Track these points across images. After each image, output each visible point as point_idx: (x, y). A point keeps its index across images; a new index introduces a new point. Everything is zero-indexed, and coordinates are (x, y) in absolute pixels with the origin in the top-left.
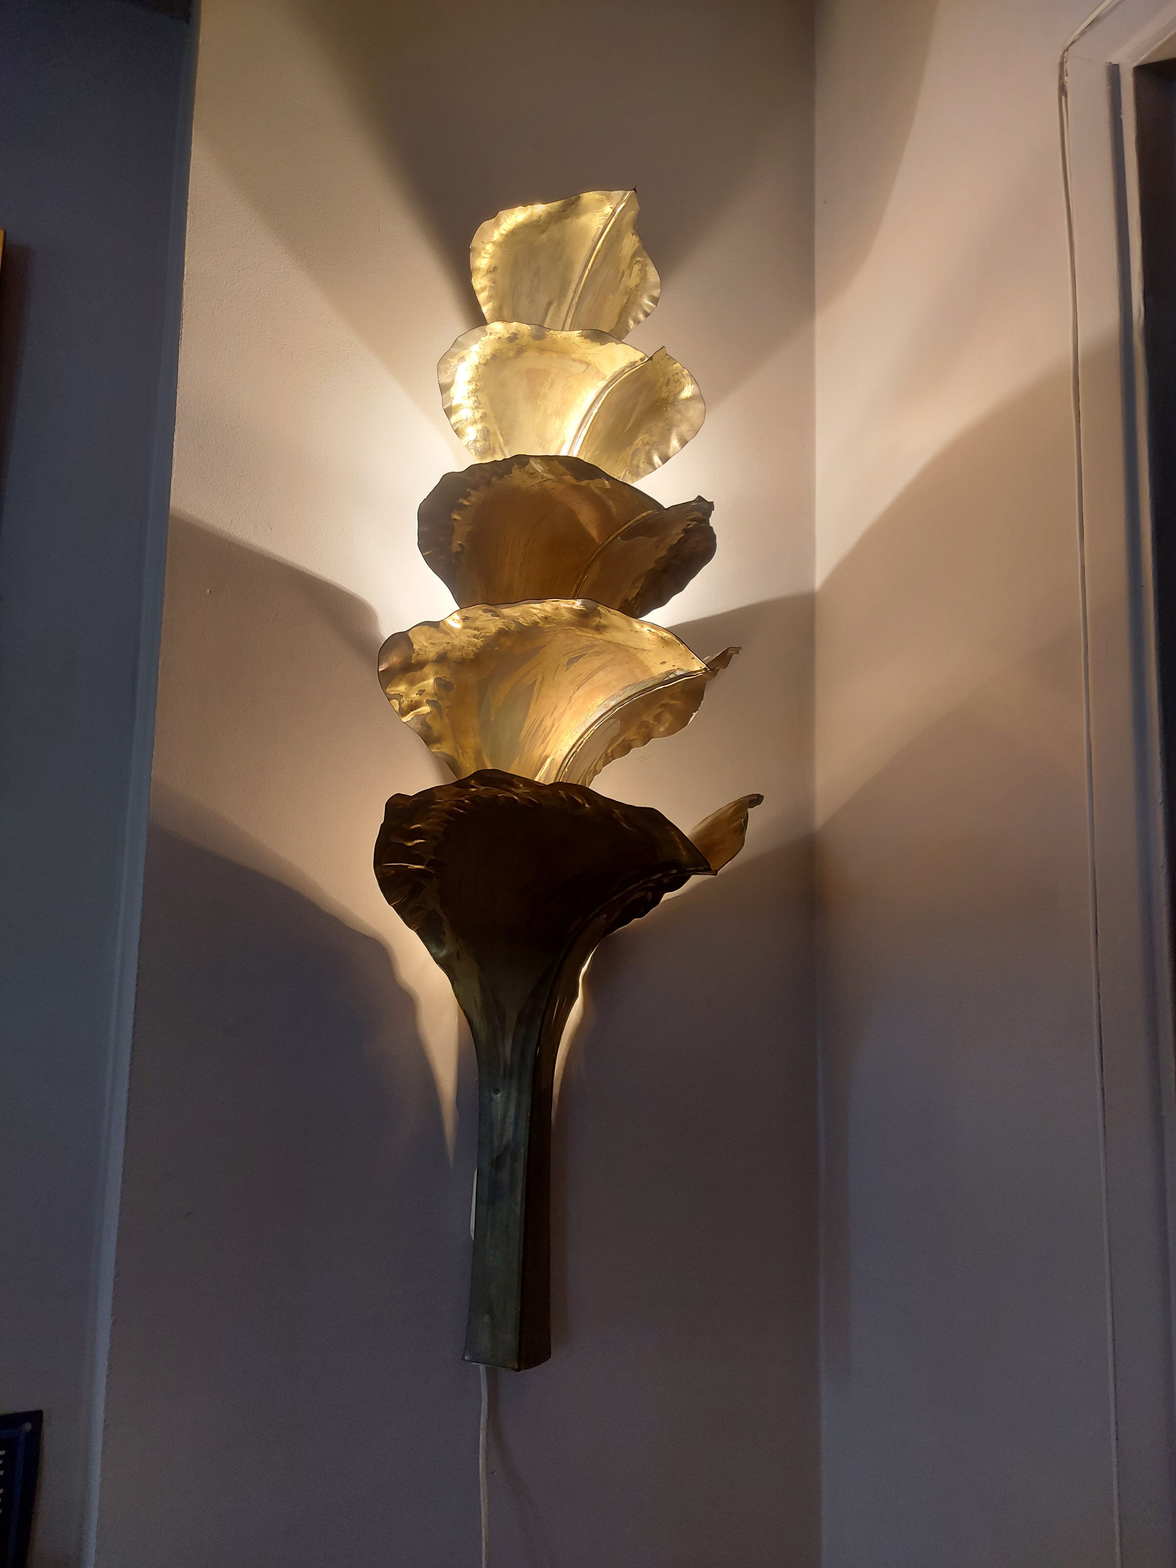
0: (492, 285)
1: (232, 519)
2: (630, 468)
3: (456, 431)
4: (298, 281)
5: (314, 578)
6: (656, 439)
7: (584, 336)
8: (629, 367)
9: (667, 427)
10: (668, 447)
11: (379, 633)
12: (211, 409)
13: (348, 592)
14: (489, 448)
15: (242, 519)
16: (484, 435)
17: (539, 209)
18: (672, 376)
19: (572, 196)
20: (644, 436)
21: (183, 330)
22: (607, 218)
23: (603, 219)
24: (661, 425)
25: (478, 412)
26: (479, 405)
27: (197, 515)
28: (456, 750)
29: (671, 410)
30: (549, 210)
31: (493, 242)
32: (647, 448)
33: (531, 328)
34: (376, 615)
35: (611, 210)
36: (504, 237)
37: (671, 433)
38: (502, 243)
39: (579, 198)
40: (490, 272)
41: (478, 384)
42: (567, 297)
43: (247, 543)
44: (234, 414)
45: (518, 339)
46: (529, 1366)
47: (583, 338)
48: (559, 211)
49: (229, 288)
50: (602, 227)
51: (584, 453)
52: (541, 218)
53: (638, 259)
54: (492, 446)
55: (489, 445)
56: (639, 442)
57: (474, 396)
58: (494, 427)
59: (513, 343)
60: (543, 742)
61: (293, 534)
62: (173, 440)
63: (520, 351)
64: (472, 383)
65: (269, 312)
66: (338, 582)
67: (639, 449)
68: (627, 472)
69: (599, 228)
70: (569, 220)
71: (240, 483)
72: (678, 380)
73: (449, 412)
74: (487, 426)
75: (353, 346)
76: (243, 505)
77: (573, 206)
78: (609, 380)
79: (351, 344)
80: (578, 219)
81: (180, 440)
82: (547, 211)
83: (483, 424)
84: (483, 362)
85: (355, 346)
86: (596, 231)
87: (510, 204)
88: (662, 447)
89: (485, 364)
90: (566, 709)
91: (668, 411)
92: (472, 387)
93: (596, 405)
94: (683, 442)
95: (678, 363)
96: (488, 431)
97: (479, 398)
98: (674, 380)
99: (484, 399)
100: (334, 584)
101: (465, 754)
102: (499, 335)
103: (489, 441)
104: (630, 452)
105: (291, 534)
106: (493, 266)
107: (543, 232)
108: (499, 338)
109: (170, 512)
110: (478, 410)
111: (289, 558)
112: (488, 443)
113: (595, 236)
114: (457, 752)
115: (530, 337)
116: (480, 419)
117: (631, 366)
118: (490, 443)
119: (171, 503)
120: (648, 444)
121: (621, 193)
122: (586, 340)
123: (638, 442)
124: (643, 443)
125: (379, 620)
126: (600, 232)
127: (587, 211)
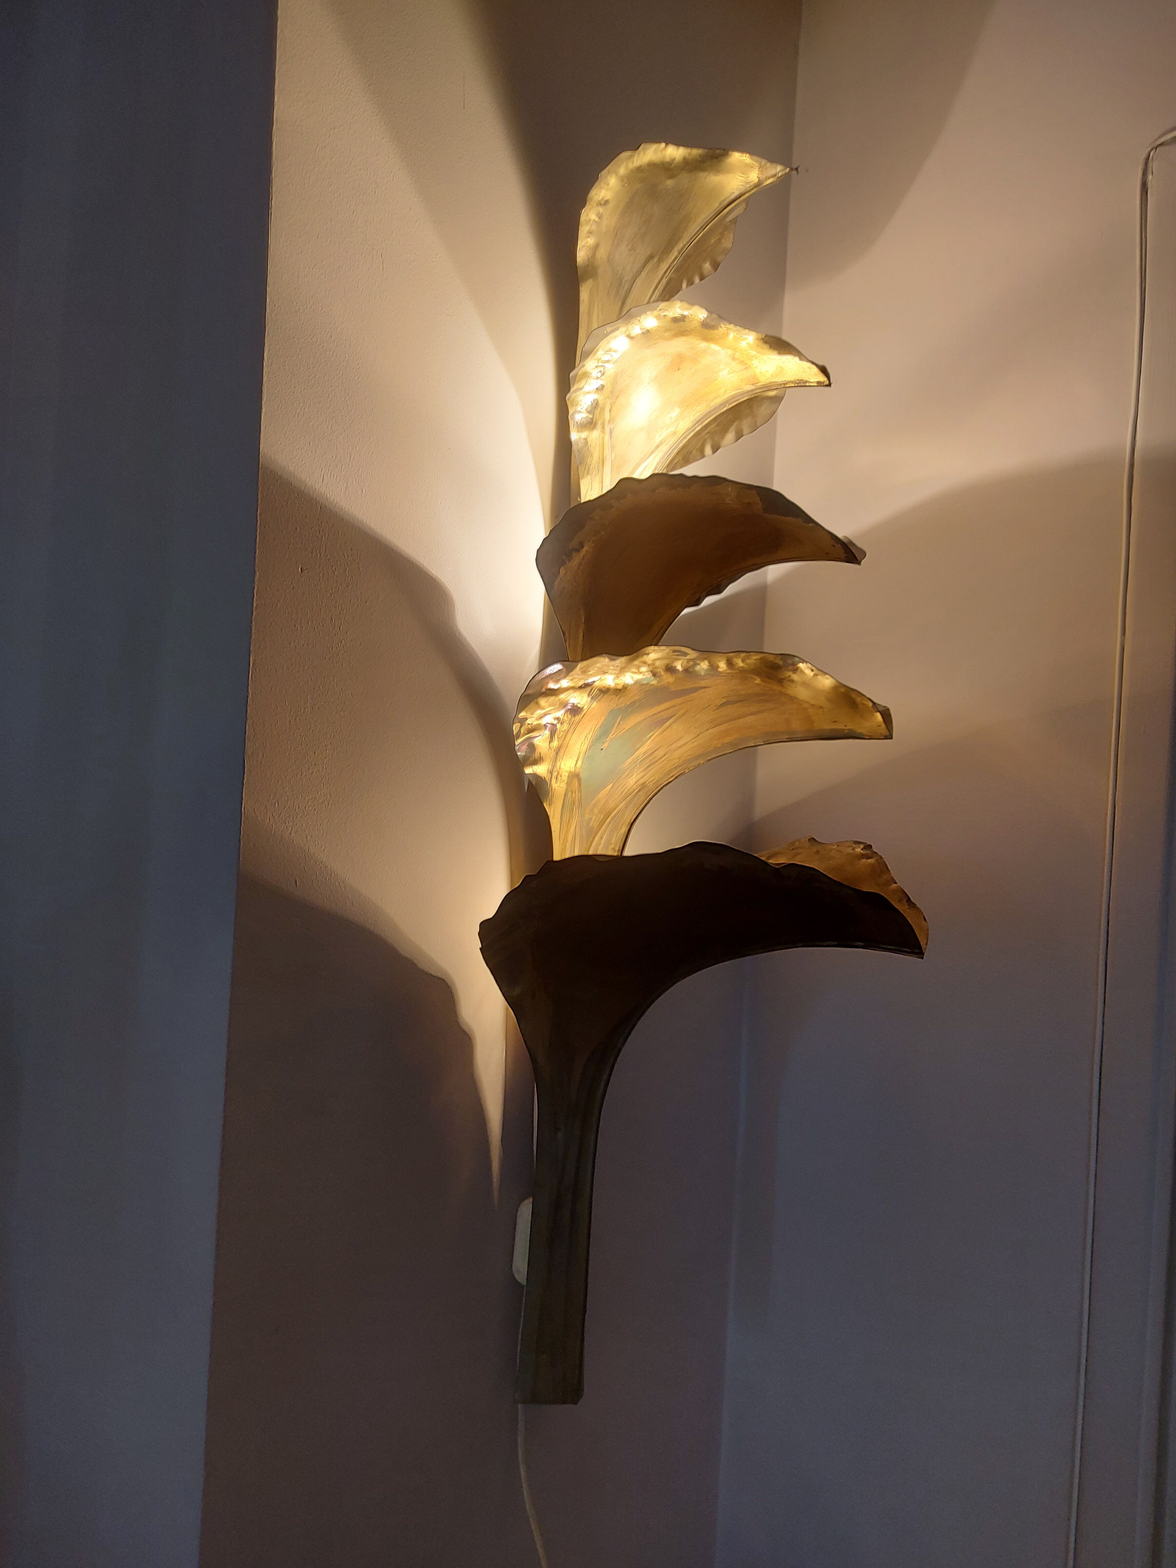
4: (389, 158)
5: (402, 556)
7: (764, 341)
8: (795, 383)
11: (456, 624)
12: (302, 321)
13: (430, 573)
14: (590, 422)
15: (334, 476)
17: (674, 152)
22: (749, 186)
27: (289, 467)
30: (685, 156)
33: (709, 317)
35: (758, 180)
36: (629, 171)
39: (725, 153)
40: (601, 204)
42: (670, 255)
44: (326, 331)
47: (762, 342)
48: (696, 160)
49: (320, 152)
52: (674, 162)
59: (676, 324)
62: (262, 357)
65: (360, 195)
66: (422, 562)
69: (734, 193)
70: (702, 175)
74: (599, 401)
76: (335, 456)
77: (715, 161)
78: (758, 387)
80: (715, 175)
81: (271, 360)
82: (682, 157)
86: (731, 195)
96: (597, 404)
100: (418, 564)
103: (593, 415)
105: (380, 498)
106: (605, 199)
107: (671, 177)
112: (591, 416)
113: (724, 200)
117: (798, 383)
118: (593, 417)
125: (456, 610)
126: (733, 197)
127: (729, 171)
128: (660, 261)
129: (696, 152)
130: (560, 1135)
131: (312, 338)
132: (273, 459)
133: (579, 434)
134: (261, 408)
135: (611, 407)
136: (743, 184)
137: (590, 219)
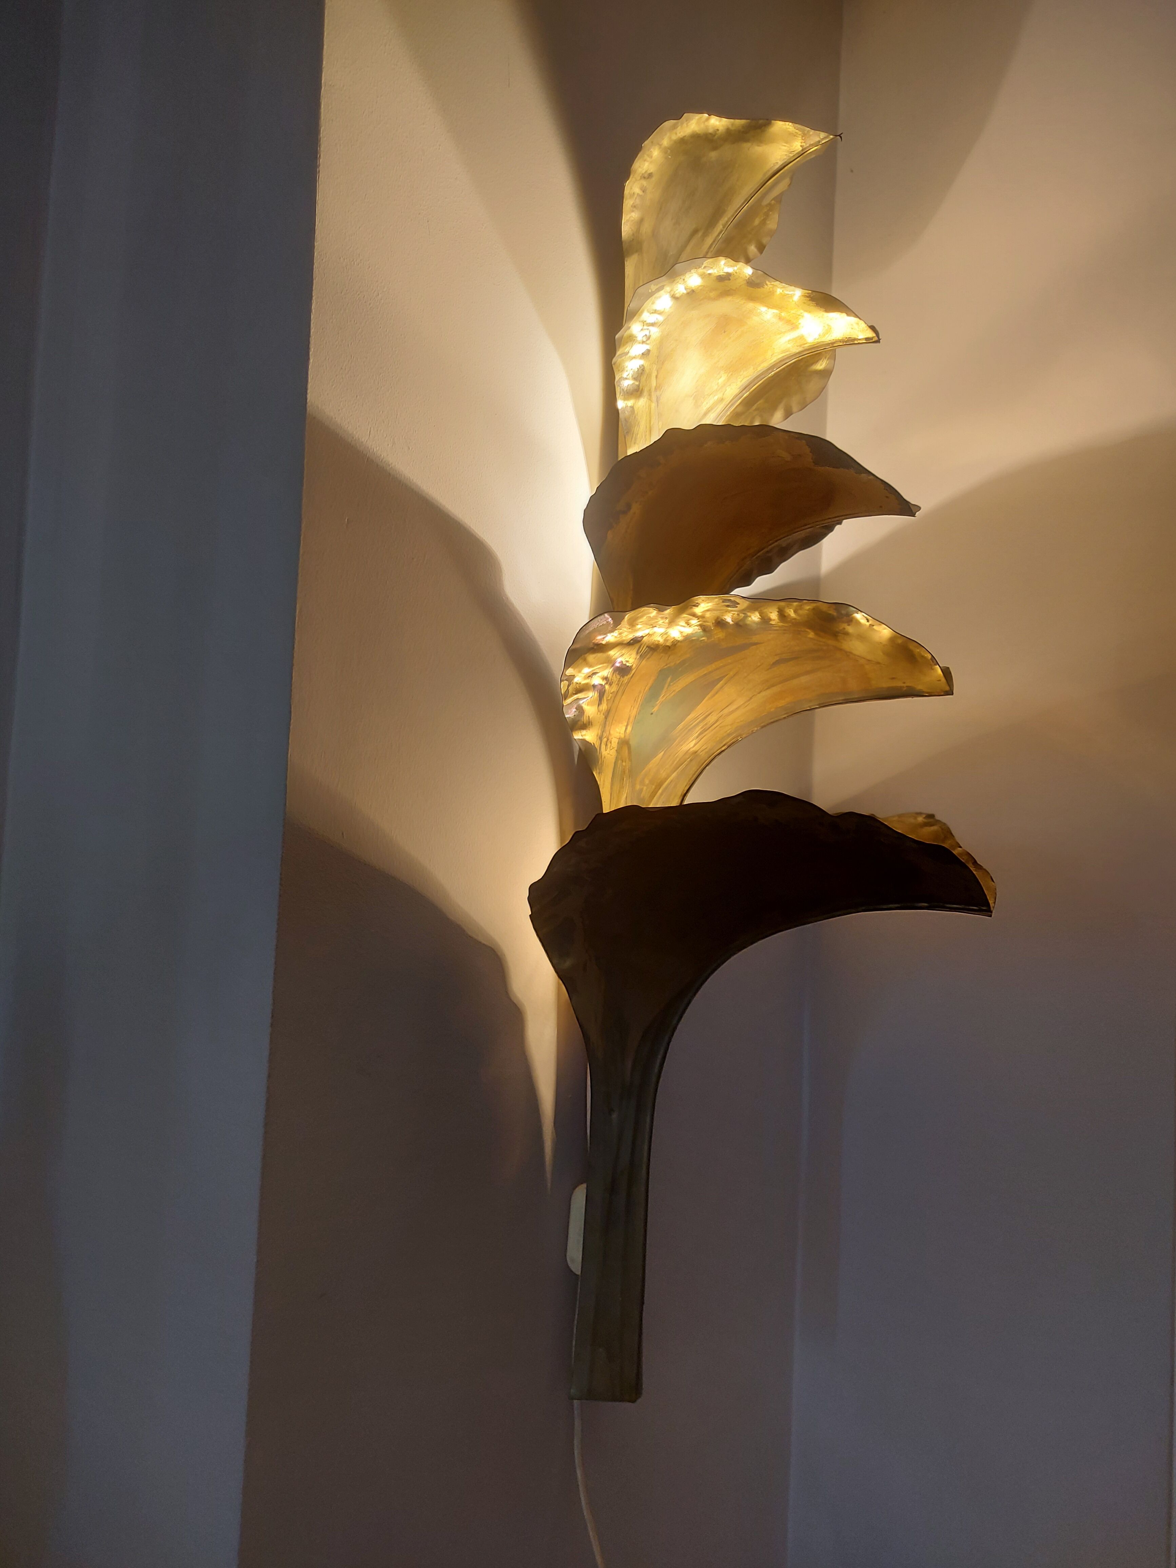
0: (641, 193)
4: (435, 127)
7: (811, 298)
8: (843, 342)
11: (503, 589)
12: (349, 277)
13: (477, 536)
14: (636, 389)
15: (381, 430)
17: (717, 123)
19: (761, 119)
22: (792, 155)
23: (786, 155)
26: (647, 340)
27: (336, 418)
28: (600, 738)
30: (730, 126)
34: (500, 568)
35: (801, 149)
36: (672, 142)
38: (669, 149)
39: (768, 123)
40: (644, 178)
42: (715, 229)
43: (385, 462)
44: (373, 289)
45: (730, 280)
47: (809, 299)
48: (739, 131)
49: (367, 117)
50: (780, 163)
52: (717, 132)
59: (722, 283)
60: (697, 737)
62: (310, 311)
63: (725, 294)
65: (406, 161)
66: (468, 524)
69: (777, 163)
70: (746, 145)
71: (379, 382)
74: (646, 366)
76: (381, 412)
77: (758, 131)
80: (758, 146)
82: (727, 128)
86: (772, 165)
87: (700, 108)
90: (738, 707)
96: (643, 370)
101: (609, 744)
103: (640, 381)
105: (427, 457)
106: (649, 172)
107: (715, 148)
109: (308, 409)
111: (424, 488)
112: (637, 383)
113: (769, 171)
114: (601, 741)
115: (745, 282)
117: (846, 342)
118: (639, 384)
119: (309, 399)
125: (503, 575)
126: (777, 167)
127: (772, 140)
128: (706, 234)
129: (739, 123)
130: (614, 1116)
131: (359, 294)
132: (320, 409)
133: (626, 402)
134: (308, 359)
135: (657, 373)
136: (786, 153)
137: (634, 193)
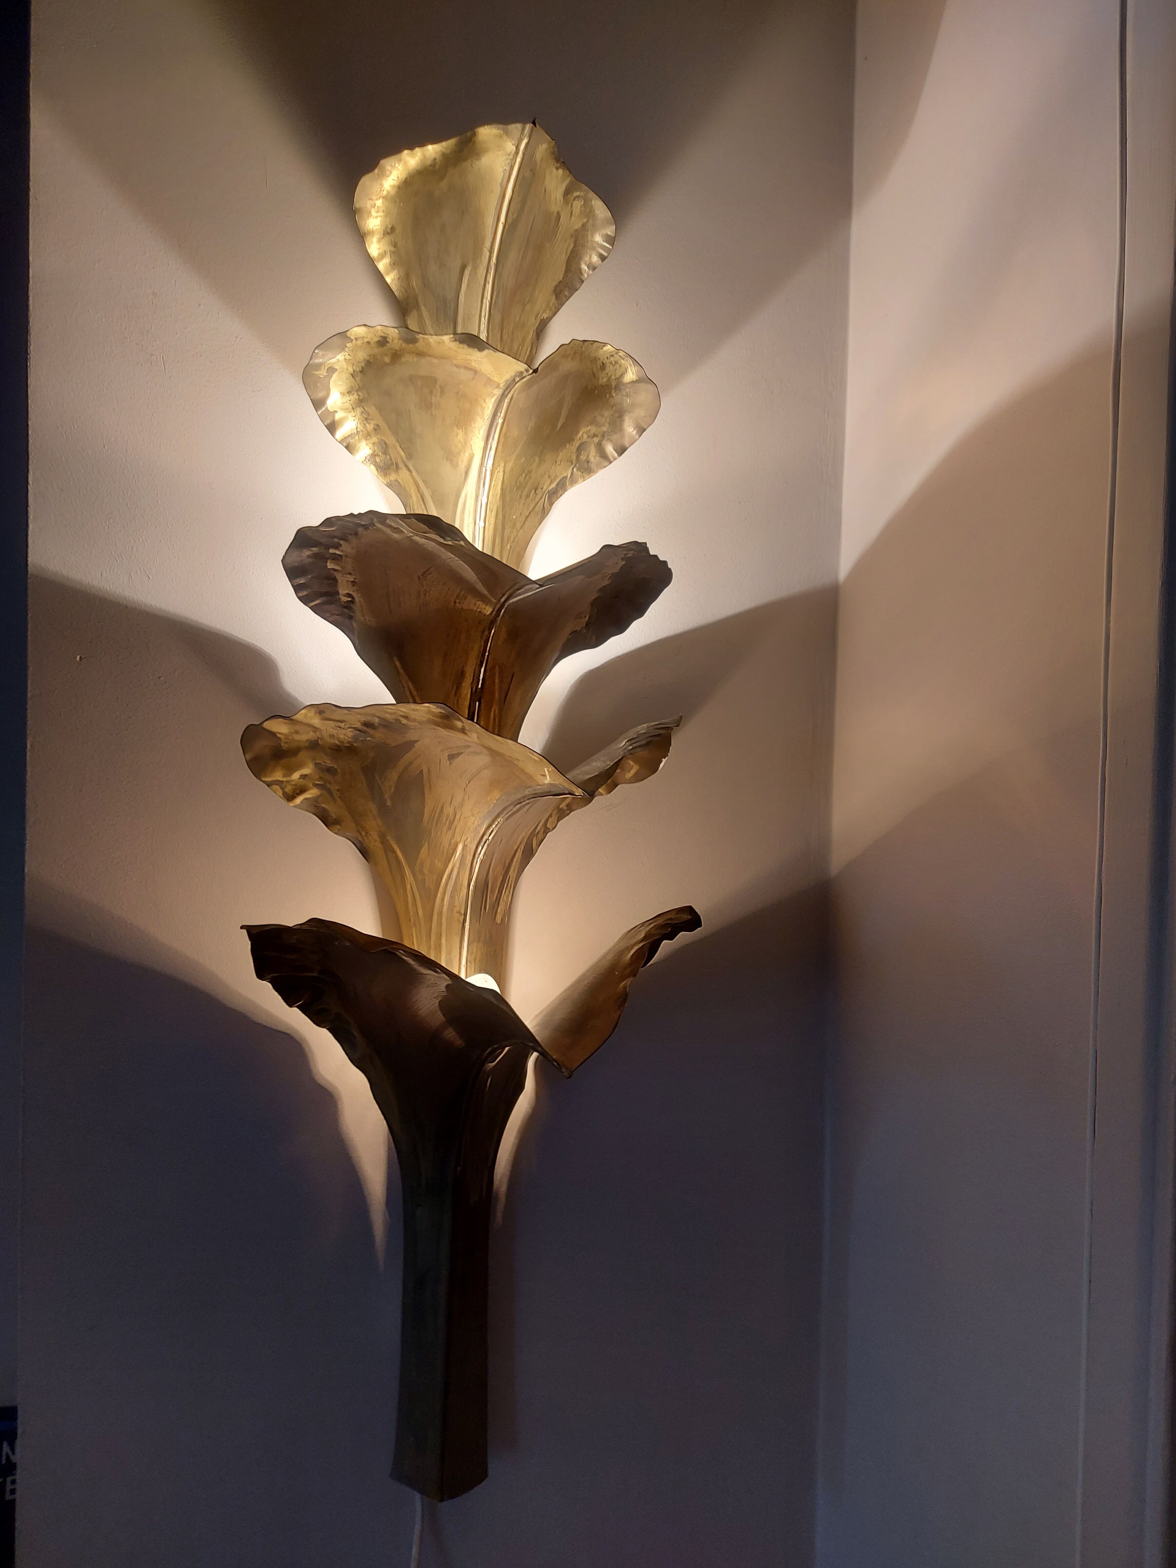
0: (393, 249)
1: (102, 571)
2: (577, 465)
3: (347, 447)
4: (168, 266)
5: (203, 630)
6: (605, 429)
7: (459, 341)
9: (617, 415)
10: (623, 437)
14: (390, 463)
15: (114, 568)
16: (382, 448)
17: (432, 150)
18: (606, 359)
19: (466, 132)
20: (589, 428)
21: (31, 348)
22: (511, 158)
23: (507, 159)
24: (607, 413)
25: (369, 424)
26: (367, 416)
27: (62, 571)
28: (358, 831)
29: (616, 395)
30: (444, 150)
31: (383, 197)
32: (596, 440)
33: (398, 331)
35: (514, 149)
36: (396, 189)
37: (622, 421)
39: (474, 134)
40: (388, 233)
41: (360, 394)
42: (482, 260)
43: (121, 596)
44: (98, 443)
45: (388, 342)
46: (452, 1496)
47: (458, 343)
48: (454, 152)
49: (83, 288)
50: (507, 170)
51: (503, 465)
52: (435, 162)
53: (576, 194)
54: (394, 461)
55: (391, 459)
56: (582, 435)
57: (360, 407)
58: (391, 440)
59: (385, 348)
60: (449, 828)
61: (174, 581)
63: (396, 356)
64: (352, 393)
65: (134, 310)
66: (230, 632)
67: (586, 442)
68: (575, 470)
69: (504, 170)
70: (467, 163)
71: (109, 527)
72: (616, 362)
73: (332, 428)
74: (383, 439)
75: (238, 339)
77: (469, 144)
78: (504, 388)
79: (237, 337)
80: (478, 160)
82: (441, 153)
83: (379, 437)
84: (357, 370)
85: (241, 338)
86: (502, 174)
87: (394, 150)
88: (615, 437)
89: (361, 372)
90: (463, 800)
91: (613, 397)
92: (355, 396)
93: (499, 415)
94: (641, 430)
95: (609, 345)
96: (385, 446)
97: (366, 408)
98: (611, 363)
99: (372, 410)
100: (226, 634)
101: (370, 838)
102: (366, 340)
103: (389, 455)
104: (574, 449)
106: (390, 227)
108: (368, 343)
109: (29, 570)
110: (369, 421)
112: (388, 457)
113: (502, 181)
114: (361, 834)
115: (401, 341)
116: (373, 431)
118: (391, 457)
119: (30, 559)
120: (595, 435)
121: (519, 126)
122: (461, 346)
123: (583, 433)
124: (588, 436)
125: (281, 672)
126: (507, 174)
127: (486, 150)
128: (475, 268)
129: (450, 143)
135: (399, 443)
137: (385, 252)
